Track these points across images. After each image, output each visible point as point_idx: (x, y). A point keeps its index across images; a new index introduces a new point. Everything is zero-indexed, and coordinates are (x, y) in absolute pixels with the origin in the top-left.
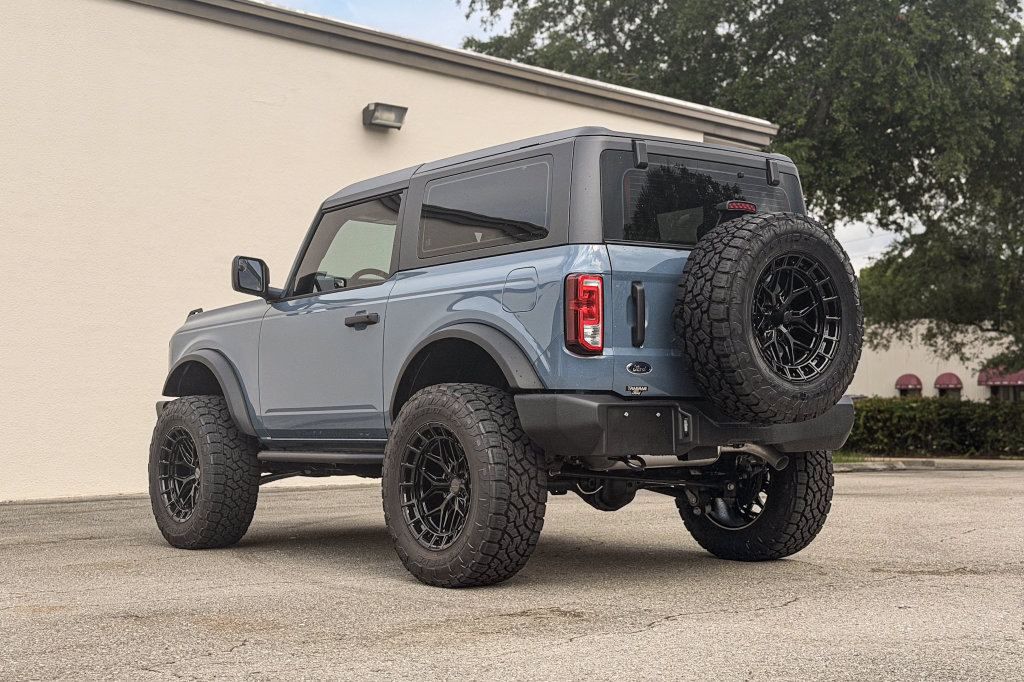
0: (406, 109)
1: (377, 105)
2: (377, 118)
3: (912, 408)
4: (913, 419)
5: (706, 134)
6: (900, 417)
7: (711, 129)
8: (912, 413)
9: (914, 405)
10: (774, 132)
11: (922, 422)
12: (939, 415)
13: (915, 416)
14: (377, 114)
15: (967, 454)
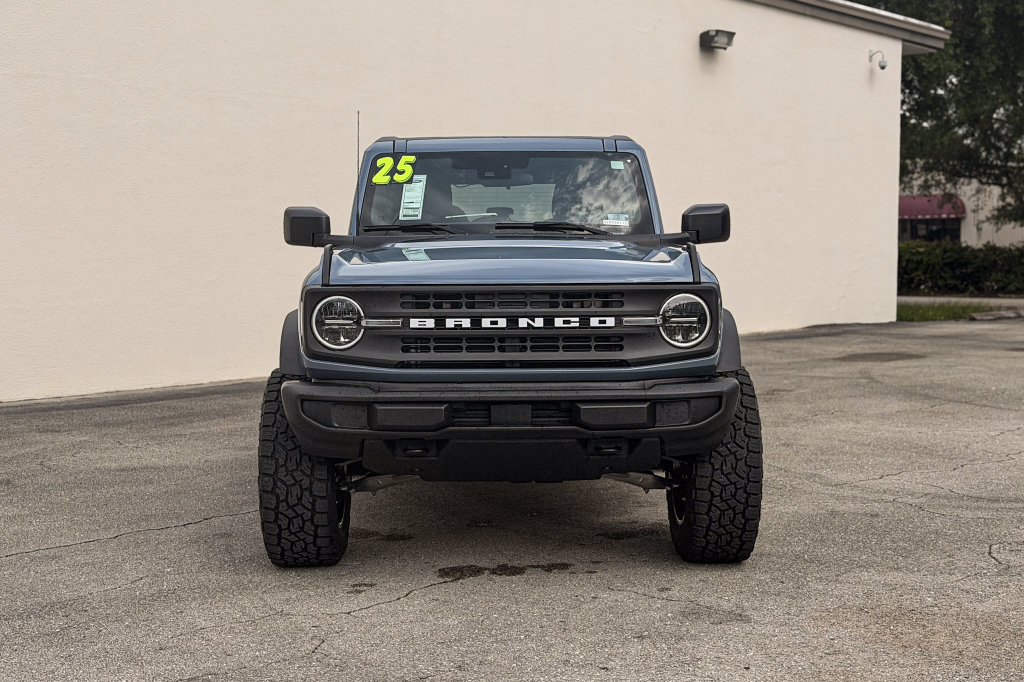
0: (733, 34)
1: (718, 32)
2: (716, 42)
3: (919, 253)
4: (920, 263)
5: (904, 40)
6: (908, 261)
7: (907, 36)
8: (919, 257)
9: (921, 250)
10: (948, 37)
11: (928, 264)
12: (943, 259)
13: (922, 260)
14: (716, 39)
15: (968, 293)
